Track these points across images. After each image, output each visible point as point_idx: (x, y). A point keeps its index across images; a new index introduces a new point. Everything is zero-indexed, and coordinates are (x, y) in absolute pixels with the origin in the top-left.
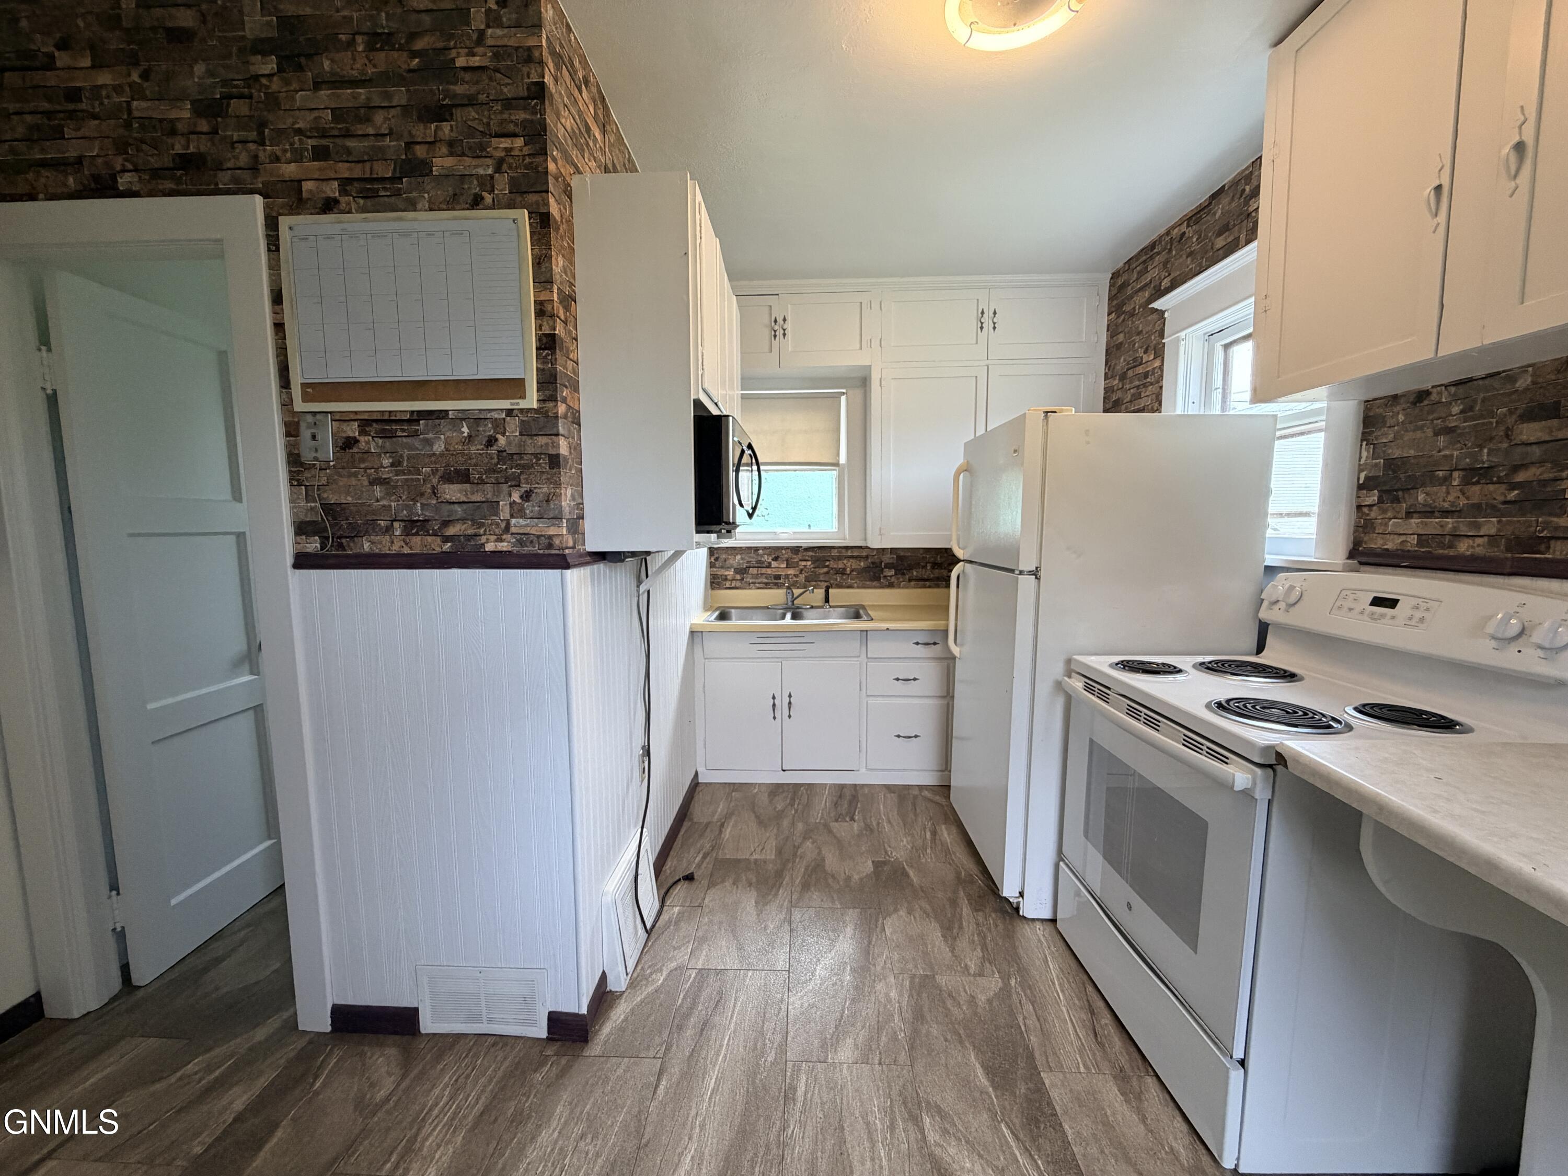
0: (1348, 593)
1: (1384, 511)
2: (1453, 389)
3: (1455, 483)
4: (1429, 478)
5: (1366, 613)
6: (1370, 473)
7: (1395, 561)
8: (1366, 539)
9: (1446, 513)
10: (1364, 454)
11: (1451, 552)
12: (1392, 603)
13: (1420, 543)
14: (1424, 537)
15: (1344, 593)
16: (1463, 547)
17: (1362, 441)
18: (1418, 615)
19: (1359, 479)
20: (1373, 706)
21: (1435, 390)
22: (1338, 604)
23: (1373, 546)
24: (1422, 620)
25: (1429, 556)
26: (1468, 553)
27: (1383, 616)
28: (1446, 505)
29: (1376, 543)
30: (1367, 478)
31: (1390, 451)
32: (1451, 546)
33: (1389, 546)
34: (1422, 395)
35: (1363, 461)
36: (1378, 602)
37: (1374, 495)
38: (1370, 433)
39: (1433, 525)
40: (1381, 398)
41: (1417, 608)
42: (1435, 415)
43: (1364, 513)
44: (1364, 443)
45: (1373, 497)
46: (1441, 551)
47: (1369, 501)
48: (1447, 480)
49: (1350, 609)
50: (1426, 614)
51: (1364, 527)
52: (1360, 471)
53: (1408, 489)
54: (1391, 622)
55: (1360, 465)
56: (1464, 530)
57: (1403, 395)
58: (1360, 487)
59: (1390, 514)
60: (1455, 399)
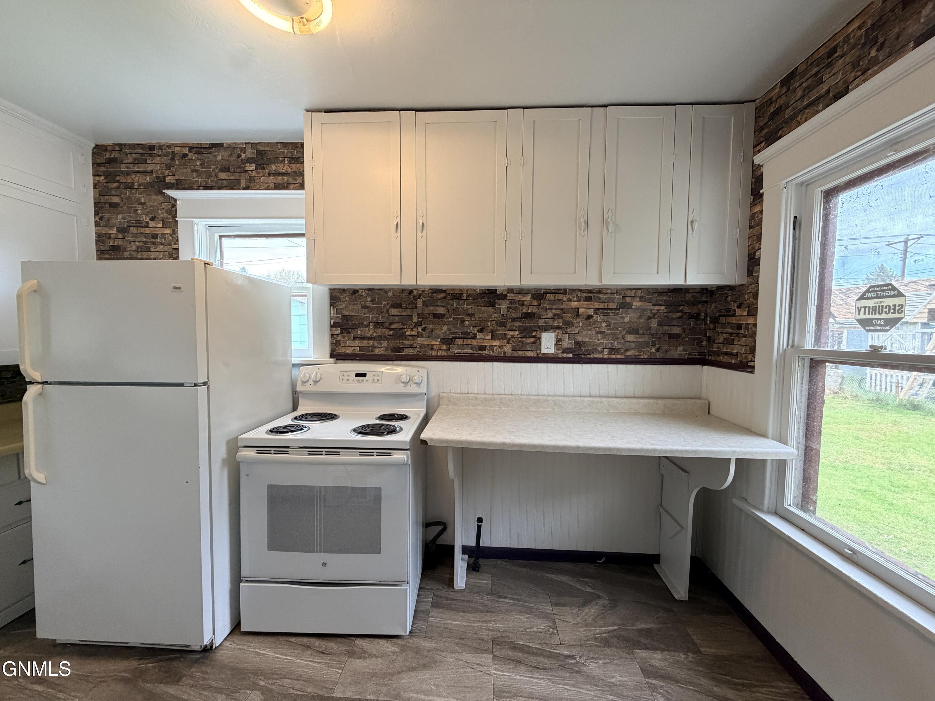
0: (344, 373)
1: (344, 337)
2: (367, 292)
3: (371, 327)
4: (360, 325)
5: (355, 380)
6: (336, 320)
7: (353, 358)
8: (337, 349)
9: (369, 339)
10: (332, 312)
11: (372, 353)
12: (364, 375)
13: (360, 350)
14: (362, 348)
15: (342, 373)
16: (377, 351)
17: (331, 306)
18: (376, 378)
19: (331, 323)
20: (383, 415)
21: (360, 291)
22: (341, 378)
23: (341, 352)
24: (378, 380)
25: (364, 355)
26: (379, 353)
27: (363, 381)
28: (369, 335)
29: (341, 350)
30: (334, 322)
31: (344, 312)
32: (372, 351)
33: (348, 352)
34: (355, 292)
35: (332, 315)
36: (358, 375)
37: (338, 330)
38: (334, 303)
39: (365, 343)
40: (337, 289)
41: (374, 376)
42: (361, 300)
43: (334, 338)
44: (332, 307)
45: (338, 331)
46: (369, 353)
47: (336, 332)
48: (368, 326)
49: (348, 380)
50: (378, 378)
51: (336, 344)
52: (331, 319)
53: (353, 328)
54: (366, 383)
55: (330, 317)
56: (376, 345)
57: (347, 290)
58: (332, 326)
59: (347, 338)
60: (368, 295)
